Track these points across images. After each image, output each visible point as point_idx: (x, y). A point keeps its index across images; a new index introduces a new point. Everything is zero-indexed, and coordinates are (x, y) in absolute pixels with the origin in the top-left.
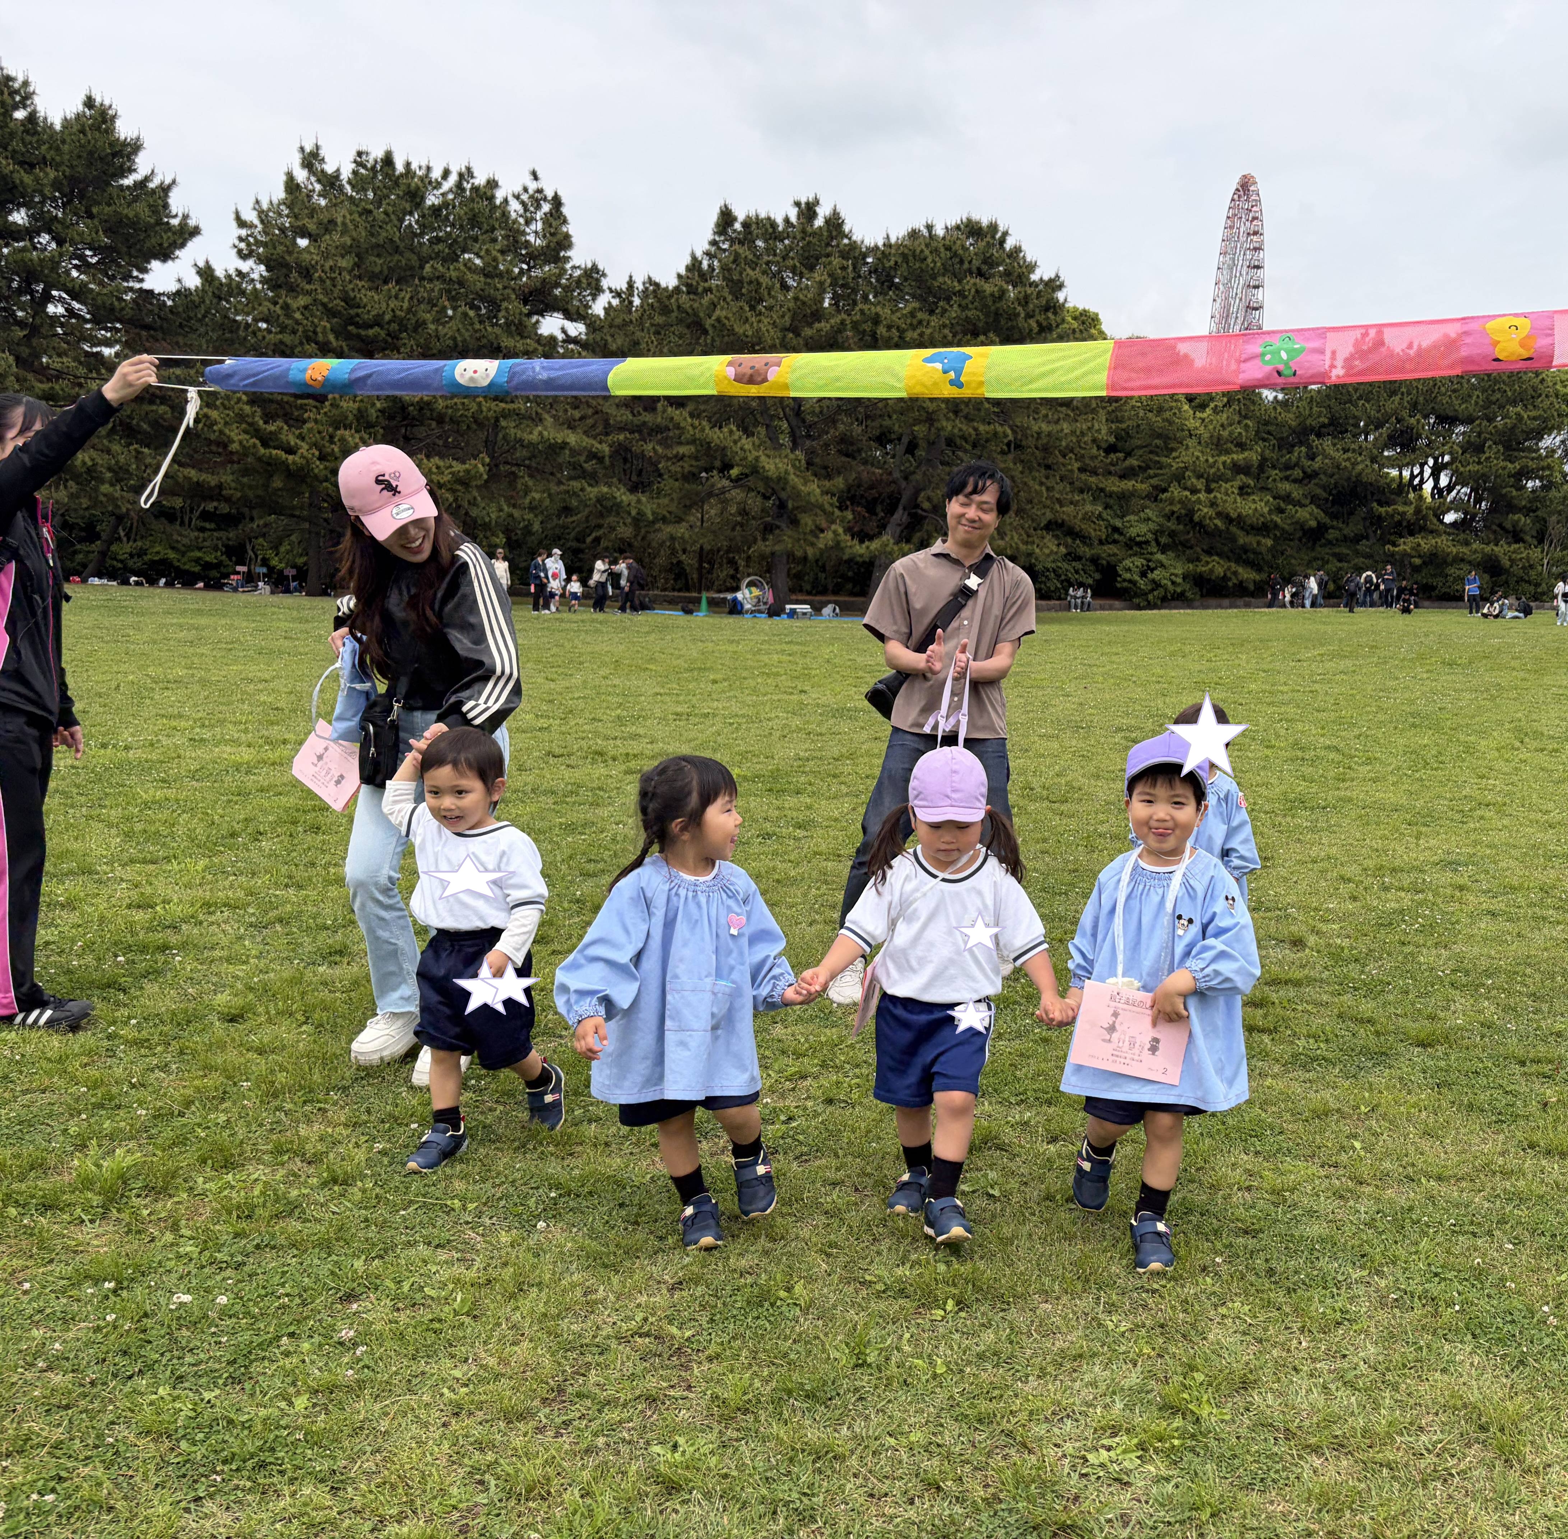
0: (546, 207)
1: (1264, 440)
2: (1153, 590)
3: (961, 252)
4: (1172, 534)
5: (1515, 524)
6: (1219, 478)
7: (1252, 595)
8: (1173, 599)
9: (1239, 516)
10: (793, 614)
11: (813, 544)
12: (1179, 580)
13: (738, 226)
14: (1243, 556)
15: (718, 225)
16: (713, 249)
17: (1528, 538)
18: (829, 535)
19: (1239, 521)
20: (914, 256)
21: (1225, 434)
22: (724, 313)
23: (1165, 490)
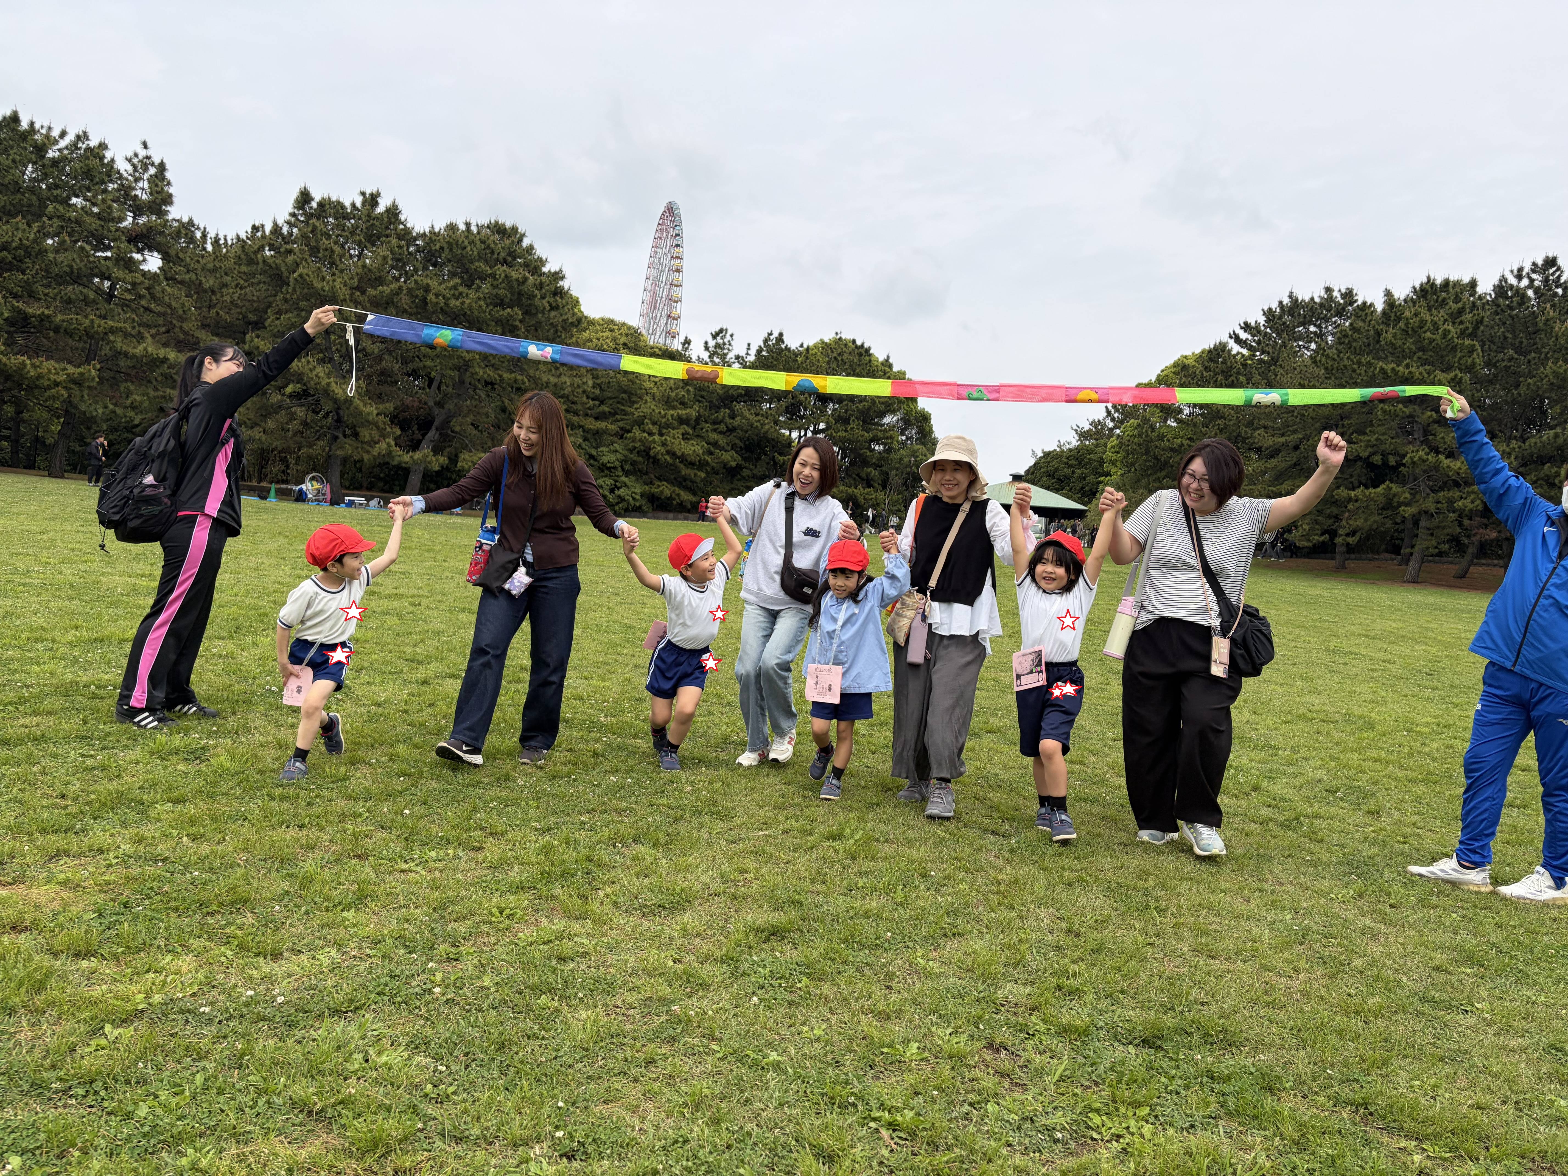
0: (152, 171)
1: (700, 402)
2: (618, 503)
3: (492, 246)
4: (634, 463)
5: (868, 474)
6: (668, 426)
7: (689, 511)
8: (633, 510)
9: (683, 454)
10: (351, 504)
11: (368, 452)
12: (638, 497)
13: (314, 204)
14: (683, 483)
15: (297, 201)
16: (293, 219)
17: (876, 485)
18: (383, 445)
19: (683, 459)
20: (457, 245)
21: (673, 394)
22: (306, 271)
23: (629, 431)
